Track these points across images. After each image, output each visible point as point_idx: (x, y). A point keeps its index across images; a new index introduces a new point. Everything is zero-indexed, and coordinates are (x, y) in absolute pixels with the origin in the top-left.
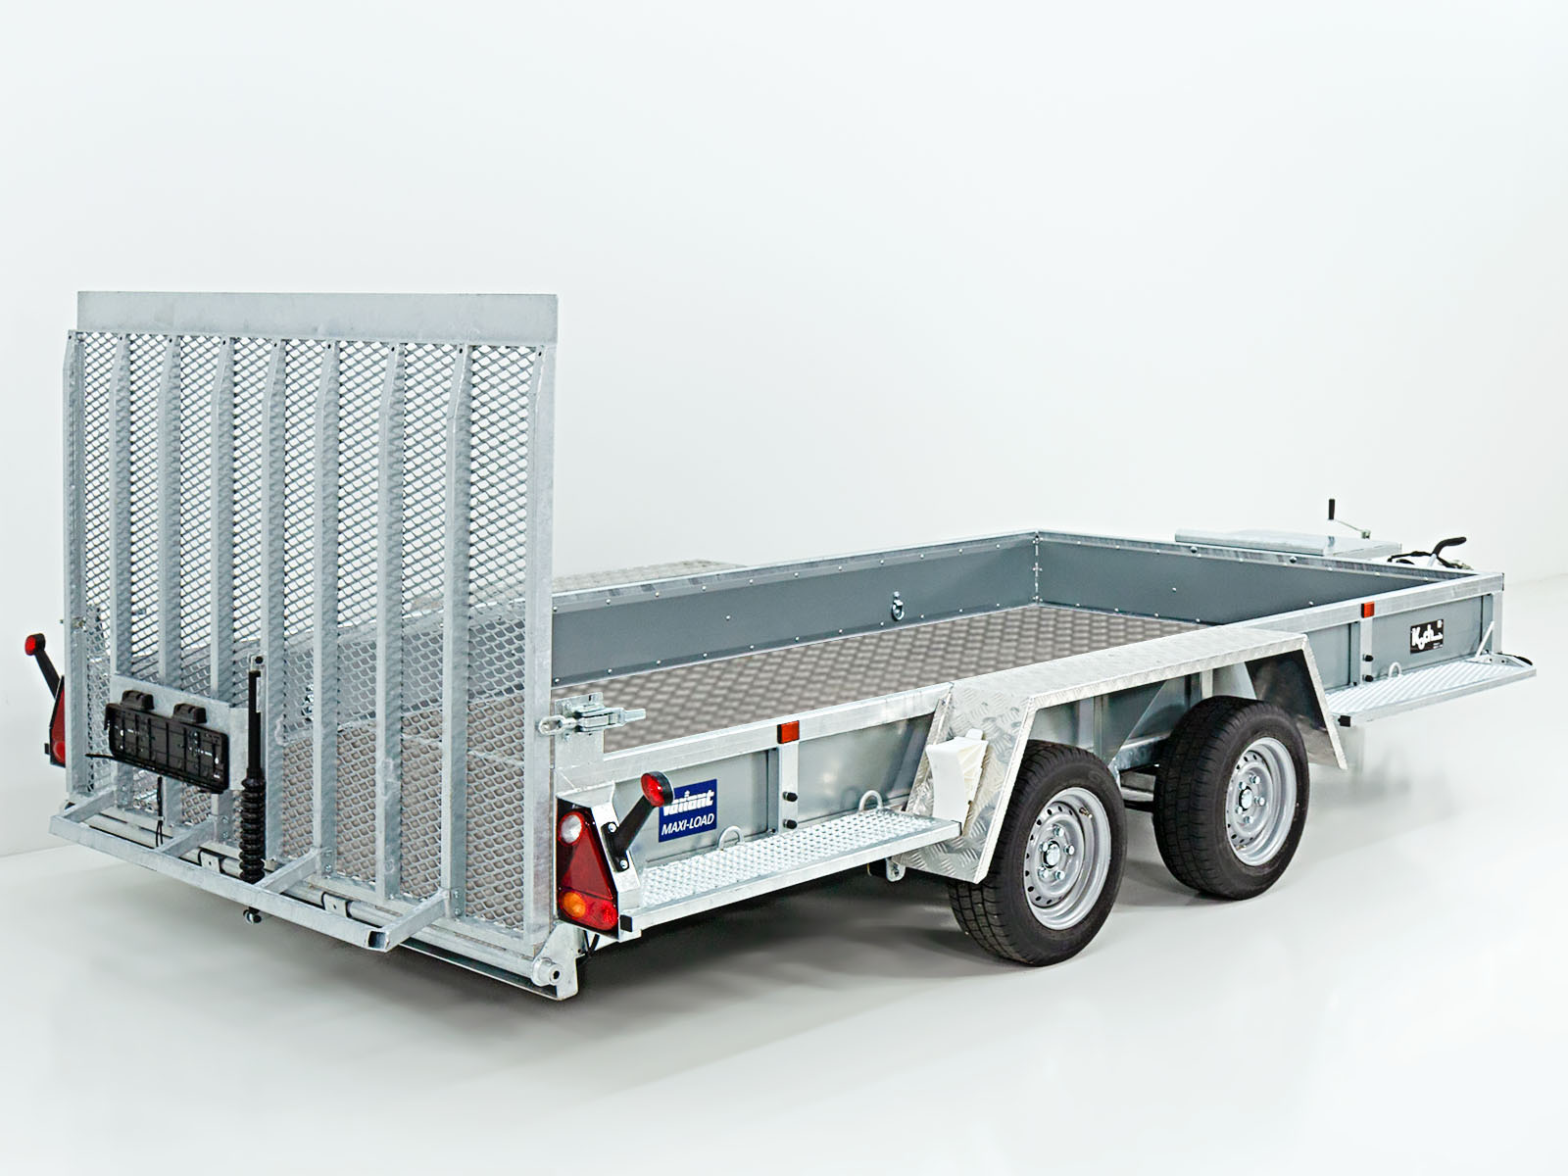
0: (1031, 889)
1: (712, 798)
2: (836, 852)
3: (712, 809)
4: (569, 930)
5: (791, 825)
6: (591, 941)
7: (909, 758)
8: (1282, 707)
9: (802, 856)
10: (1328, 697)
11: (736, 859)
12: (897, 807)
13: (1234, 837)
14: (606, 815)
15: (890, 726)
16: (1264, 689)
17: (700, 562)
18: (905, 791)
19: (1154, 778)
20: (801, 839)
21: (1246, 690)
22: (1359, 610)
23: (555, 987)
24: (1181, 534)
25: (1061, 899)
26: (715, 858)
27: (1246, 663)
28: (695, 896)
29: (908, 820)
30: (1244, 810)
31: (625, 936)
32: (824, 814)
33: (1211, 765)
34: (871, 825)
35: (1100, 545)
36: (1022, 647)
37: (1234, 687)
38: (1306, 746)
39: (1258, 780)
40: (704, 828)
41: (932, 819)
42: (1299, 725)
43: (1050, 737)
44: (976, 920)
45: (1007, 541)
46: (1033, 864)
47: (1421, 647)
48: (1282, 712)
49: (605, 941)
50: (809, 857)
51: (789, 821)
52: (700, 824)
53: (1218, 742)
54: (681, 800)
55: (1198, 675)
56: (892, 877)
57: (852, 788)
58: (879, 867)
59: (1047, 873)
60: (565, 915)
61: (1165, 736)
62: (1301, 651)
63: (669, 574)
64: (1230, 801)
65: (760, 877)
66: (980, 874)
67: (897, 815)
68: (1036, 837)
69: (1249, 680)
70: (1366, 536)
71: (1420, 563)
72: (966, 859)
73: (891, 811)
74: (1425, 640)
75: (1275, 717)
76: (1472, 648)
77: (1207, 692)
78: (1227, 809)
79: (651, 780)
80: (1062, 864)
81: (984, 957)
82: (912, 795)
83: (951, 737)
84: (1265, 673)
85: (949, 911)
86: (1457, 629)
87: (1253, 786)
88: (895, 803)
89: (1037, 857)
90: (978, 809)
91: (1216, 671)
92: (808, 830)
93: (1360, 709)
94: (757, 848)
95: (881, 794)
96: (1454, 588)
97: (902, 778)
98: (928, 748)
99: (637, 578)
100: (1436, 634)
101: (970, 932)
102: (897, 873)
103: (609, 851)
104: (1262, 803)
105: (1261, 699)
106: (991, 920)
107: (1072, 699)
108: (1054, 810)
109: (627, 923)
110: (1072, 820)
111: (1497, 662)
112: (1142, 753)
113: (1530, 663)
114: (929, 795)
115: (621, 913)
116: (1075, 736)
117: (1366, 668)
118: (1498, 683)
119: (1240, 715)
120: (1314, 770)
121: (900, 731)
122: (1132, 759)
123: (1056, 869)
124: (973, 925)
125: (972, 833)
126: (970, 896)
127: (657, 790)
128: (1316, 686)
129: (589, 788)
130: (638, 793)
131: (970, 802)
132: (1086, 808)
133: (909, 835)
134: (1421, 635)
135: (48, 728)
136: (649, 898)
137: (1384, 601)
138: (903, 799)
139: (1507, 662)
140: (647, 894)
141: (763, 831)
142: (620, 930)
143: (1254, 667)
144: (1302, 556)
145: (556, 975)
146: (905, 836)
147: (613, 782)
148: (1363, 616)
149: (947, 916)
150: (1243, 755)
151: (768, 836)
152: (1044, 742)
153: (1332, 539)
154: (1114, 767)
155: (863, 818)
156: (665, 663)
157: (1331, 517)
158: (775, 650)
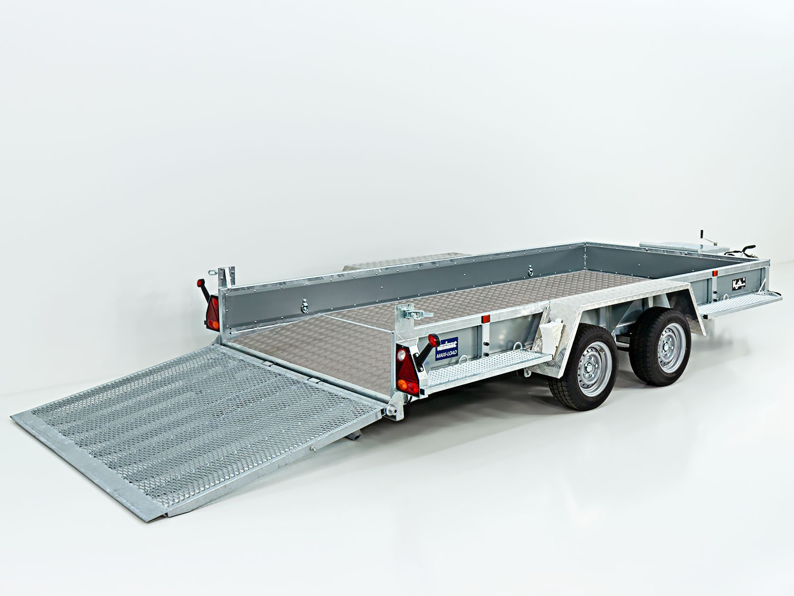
0: (580, 381)
1: (456, 344)
2: (504, 366)
3: (456, 348)
4: (401, 394)
5: (487, 355)
6: (409, 398)
7: (533, 329)
8: (681, 311)
9: (491, 367)
10: (699, 307)
11: (465, 368)
12: (528, 349)
13: (661, 362)
14: (415, 350)
15: (526, 317)
16: (673, 303)
17: (454, 253)
18: (531, 342)
19: (629, 338)
20: (490, 360)
21: (666, 304)
22: (711, 274)
23: (395, 416)
24: (642, 243)
25: (593, 385)
26: (457, 367)
27: (666, 294)
28: (449, 381)
29: (532, 353)
30: (665, 351)
31: (422, 397)
32: (500, 350)
33: (651, 334)
34: (518, 355)
35: (610, 247)
36: (585, 283)
37: (662, 303)
38: (690, 326)
39: (671, 339)
40: (453, 356)
41: (541, 353)
42: (687, 318)
43: (588, 322)
44: (559, 393)
45: (574, 245)
46: (581, 372)
47: (737, 288)
48: (680, 313)
49: (414, 399)
50: (493, 367)
51: (486, 353)
52: (452, 354)
53: (655, 325)
54: (444, 345)
55: (647, 298)
56: (526, 376)
57: (511, 341)
58: (521, 371)
59: (587, 375)
60: (399, 388)
61: (634, 322)
62: (688, 289)
63: (442, 258)
64: (660, 348)
65: (474, 375)
66: (560, 375)
67: (528, 351)
68: (583, 361)
69: (667, 301)
70: (715, 244)
71: (737, 255)
72: (555, 369)
73: (526, 350)
74: (738, 286)
75: (677, 315)
76: (757, 289)
77: (651, 305)
78: (658, 351)
79: (432, 337)
80: (593, 372)
81: (561, 407)
82: (534, 344)
83: (549, 322)
84: (674, 298)
85: (548, 389)
86: (751, 281)
87: (669, 342)
88: (527, 347)
89: (583, 368)
90: (560, 350)
91: (654, 297)
92: (493, 357)
93: (711, 313)
94: (473, 364)
95: (522, 343)
96: (750, 265)
97: (530, 338)
98: (540, 326)
99: (430, 259)
100: (742, 283)
101: (557, 397)
102: (528, 374)
103: (416, 364)
104: (672, 348)
105: (672, 308)
106: (565, 394)
107: (597, 307)
108: (589, 350)
109: (423, 392)
110: (597, 354)
111: (767, 294)
112: (625, 329)
113: (780, 295)
114: (541, 344)
115: (420, 388)
116: (598, 322)
117: (714, 296)
118: (767, 303)
119: (663, 315)
120: (693, 336)
121: (530, 319)
122: (621, 331)
123: (591, 373)
124: (558, 395)
125: (557, 359)
126: (557, 384)
127: (434, 341)
128: (694, 303)
129: (409, 340)
130: (427, 342)
131: (556, 347)
132: (602, 349)
133: (533, 359)
134: (736, 284)
135: (206, 315)
136: (431, 382)
137: (721, 270)
138: (531, 345)
139: (771, 294)
140: (430, 380)
141: (476, 357)
142: (420, 395)
143: (670, 296)
144: (690, 252)
145: (396, 411)
146: (531, 360)
147: (418, 338)
148: (713, 276)
149: (546, 391)
150: (665, 330)
151: (478, 359)
152: (585, 324)
153: (702, 246)
154: (614, 334)
155: (515, 352)
156: (440, 292)
157: (702, 237)
158: (480, 288)
